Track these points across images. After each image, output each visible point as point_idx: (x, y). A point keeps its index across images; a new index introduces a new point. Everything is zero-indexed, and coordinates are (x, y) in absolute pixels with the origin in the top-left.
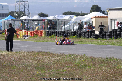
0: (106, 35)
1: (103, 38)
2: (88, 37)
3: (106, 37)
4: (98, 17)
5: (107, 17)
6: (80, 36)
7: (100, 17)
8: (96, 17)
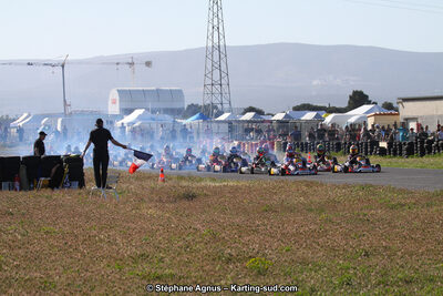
0: (401, 150)
1: (395, 154)
2: (367, 154)
3: (401, 154)
4: (380, 114)
5: (398, 114)
7: (384, 114)
8: (376, 115)
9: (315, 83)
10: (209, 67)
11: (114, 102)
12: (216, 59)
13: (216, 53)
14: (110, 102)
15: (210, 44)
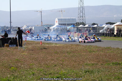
0: (120, 35)
1: (118, 37)
2: (111, 36)
3: (120, 36)
4: (118, 25)
6: (106, 36)
7: (119, 25)
8: (117, 25)
9: (115, 16)
10: (79, 12)
11: (57, 22)
12: (81, 10)
13: (81, 8)
14: (55, 22)
15: (80, 6)
